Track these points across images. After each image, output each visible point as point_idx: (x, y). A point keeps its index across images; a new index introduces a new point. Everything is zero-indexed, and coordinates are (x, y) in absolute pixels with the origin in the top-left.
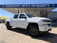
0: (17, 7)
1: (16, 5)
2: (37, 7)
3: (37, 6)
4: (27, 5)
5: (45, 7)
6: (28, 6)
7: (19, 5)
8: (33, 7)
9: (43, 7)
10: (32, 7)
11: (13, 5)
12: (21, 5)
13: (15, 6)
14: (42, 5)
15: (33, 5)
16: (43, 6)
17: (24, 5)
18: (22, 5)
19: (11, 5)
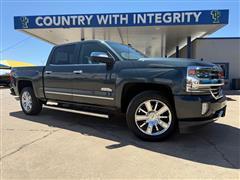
0: (81, 26)
1: (74, 18)
2: (157, 21)
3: (157, 18)
4: (116, 16)
5: (186, 23)
6: (122, 19)
7: (89, 16)
8: (141, 24)
9: (177, 23)
10: (137, 24)
11: (66, 16)
12: (95, 15)
13: (71, 20)
14: (172, 16)
15: (139, 15)
16: (176, 18)
17: (105, 15)
18: (100, 15)
19: (57, 16)
